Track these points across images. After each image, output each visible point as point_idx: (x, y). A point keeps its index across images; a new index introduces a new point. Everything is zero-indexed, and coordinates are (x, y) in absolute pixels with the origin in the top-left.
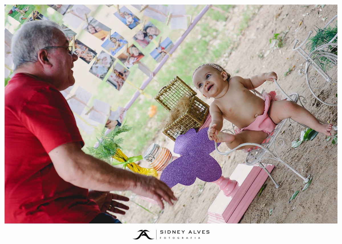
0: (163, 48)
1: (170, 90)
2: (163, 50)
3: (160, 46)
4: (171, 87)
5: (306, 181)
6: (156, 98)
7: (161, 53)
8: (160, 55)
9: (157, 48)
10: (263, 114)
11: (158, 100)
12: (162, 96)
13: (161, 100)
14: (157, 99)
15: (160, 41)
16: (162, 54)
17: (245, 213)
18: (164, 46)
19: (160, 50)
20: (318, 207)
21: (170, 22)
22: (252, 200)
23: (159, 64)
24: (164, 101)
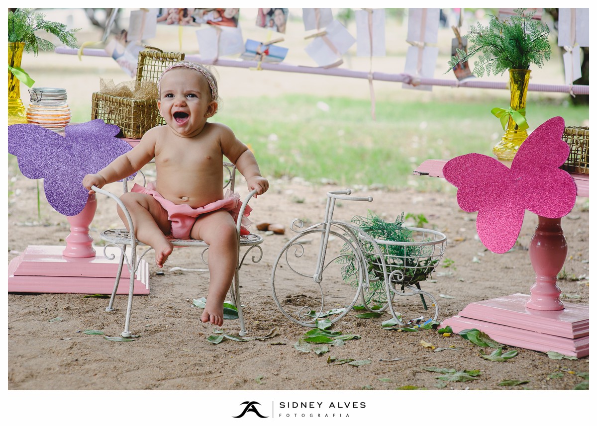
0: (267, 52)
1: (163, 62)
2: (264, 54)
3: (268, 45)
4: (168, 59)
5: (125, 333)
6: (141, 52)
7: (258, 53)
8: (254, 55)
9: (262, 44)
10: (194, 208)
11: (140, 58)
12: (149, 59)
13: (144, 62)
14: (142, 55)
15: (276, 42)
16: (258, 56)
17: (45, 293)
18: (271, 52)
19: (261, 50)
20: (75, 363)
21: (312, 39)
22: (73, 292)
23: (240, 60)
24: (145, 68)
